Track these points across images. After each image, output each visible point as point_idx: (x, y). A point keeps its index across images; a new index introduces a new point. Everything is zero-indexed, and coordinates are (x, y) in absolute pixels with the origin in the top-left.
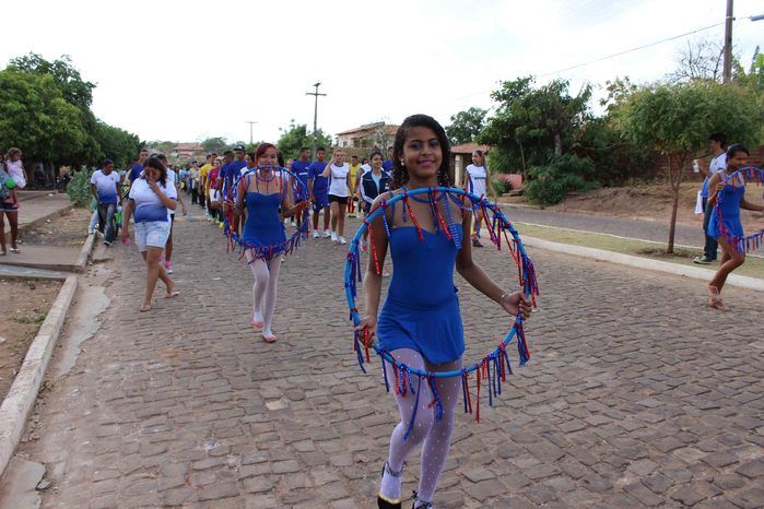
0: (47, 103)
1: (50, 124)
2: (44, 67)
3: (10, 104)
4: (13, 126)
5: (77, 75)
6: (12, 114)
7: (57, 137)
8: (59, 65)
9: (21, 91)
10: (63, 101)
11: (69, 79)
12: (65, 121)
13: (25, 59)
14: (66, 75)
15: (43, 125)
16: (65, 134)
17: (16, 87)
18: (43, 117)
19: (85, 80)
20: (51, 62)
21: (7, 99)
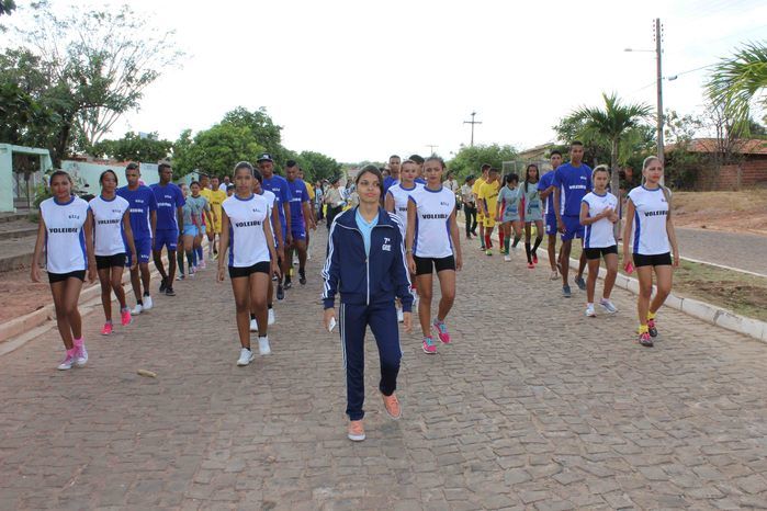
0: (245, 146)
2: (248, 117)
3: (223, 149)
4: (225, 163)
5: (269, 121)
6: (224, 155)
8: (258, 114)
9: (230, 139)
10: (255, 144)
11: (265, 124)
13: (236, 112)
14: (262, 122)
17: (227, 137)
19: (275, 124)
20: (252, 112)
21: (222, 146)
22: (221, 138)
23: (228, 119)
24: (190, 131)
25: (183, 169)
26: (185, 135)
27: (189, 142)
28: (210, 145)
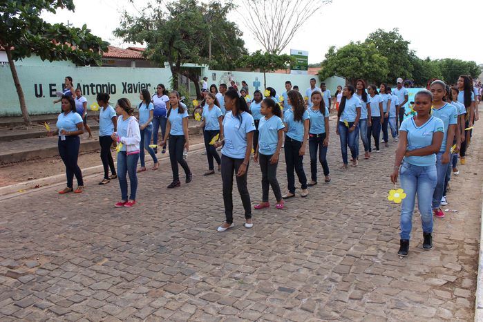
0: (370, 57)
1: (370, 67)
2: (385, 36)
5: (400, 38)
6: (353, 63)
7: (374, 73)
8: (393, 34)
9: (359, 52)
10: (379, 55)
11: (396, 40)
12: (376, 65)
13: (376, 33)
14: (394, 39)
15: (366, 68)
16: (377, 71)
17: (357, 51)
18: (367, 64)
19: (404, 40)
21: (352, 57)
22: (352, 51)
23: (371, 37)
24: (334, 47)
25: (326, 74)
26: (331, 50)
27: (334, 55)
28: (344, 57)
